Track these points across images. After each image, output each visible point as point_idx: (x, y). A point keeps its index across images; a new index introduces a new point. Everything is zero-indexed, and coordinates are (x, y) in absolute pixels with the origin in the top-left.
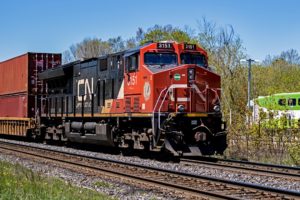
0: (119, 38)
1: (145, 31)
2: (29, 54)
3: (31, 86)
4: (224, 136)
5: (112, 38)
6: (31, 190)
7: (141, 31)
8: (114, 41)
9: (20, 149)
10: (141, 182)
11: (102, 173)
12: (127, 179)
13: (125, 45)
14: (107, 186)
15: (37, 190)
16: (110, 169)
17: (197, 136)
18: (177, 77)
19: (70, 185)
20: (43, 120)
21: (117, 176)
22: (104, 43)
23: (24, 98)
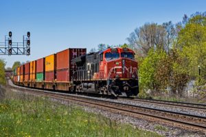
0: (170, 22)
1: (189, 16)
2: (70, 49)
3: (71, 65)
4: (138, 88)
5: (165, 22)
6: (110, 133)
7: (186, 17)
8: (167, 24)
9: (101, 103)
10: (189, 126)
11: (160, 120)
12: (178, 124)
13: (175, 27)
14: (164, 130)
15: (114, 132)
16: (166, 117)
17: (125, 88)
18: (117, 63)
19: (137, 128)
20: (74, 83)
21: (171, 122)
22: (159, 26)
23: (68, 71)
